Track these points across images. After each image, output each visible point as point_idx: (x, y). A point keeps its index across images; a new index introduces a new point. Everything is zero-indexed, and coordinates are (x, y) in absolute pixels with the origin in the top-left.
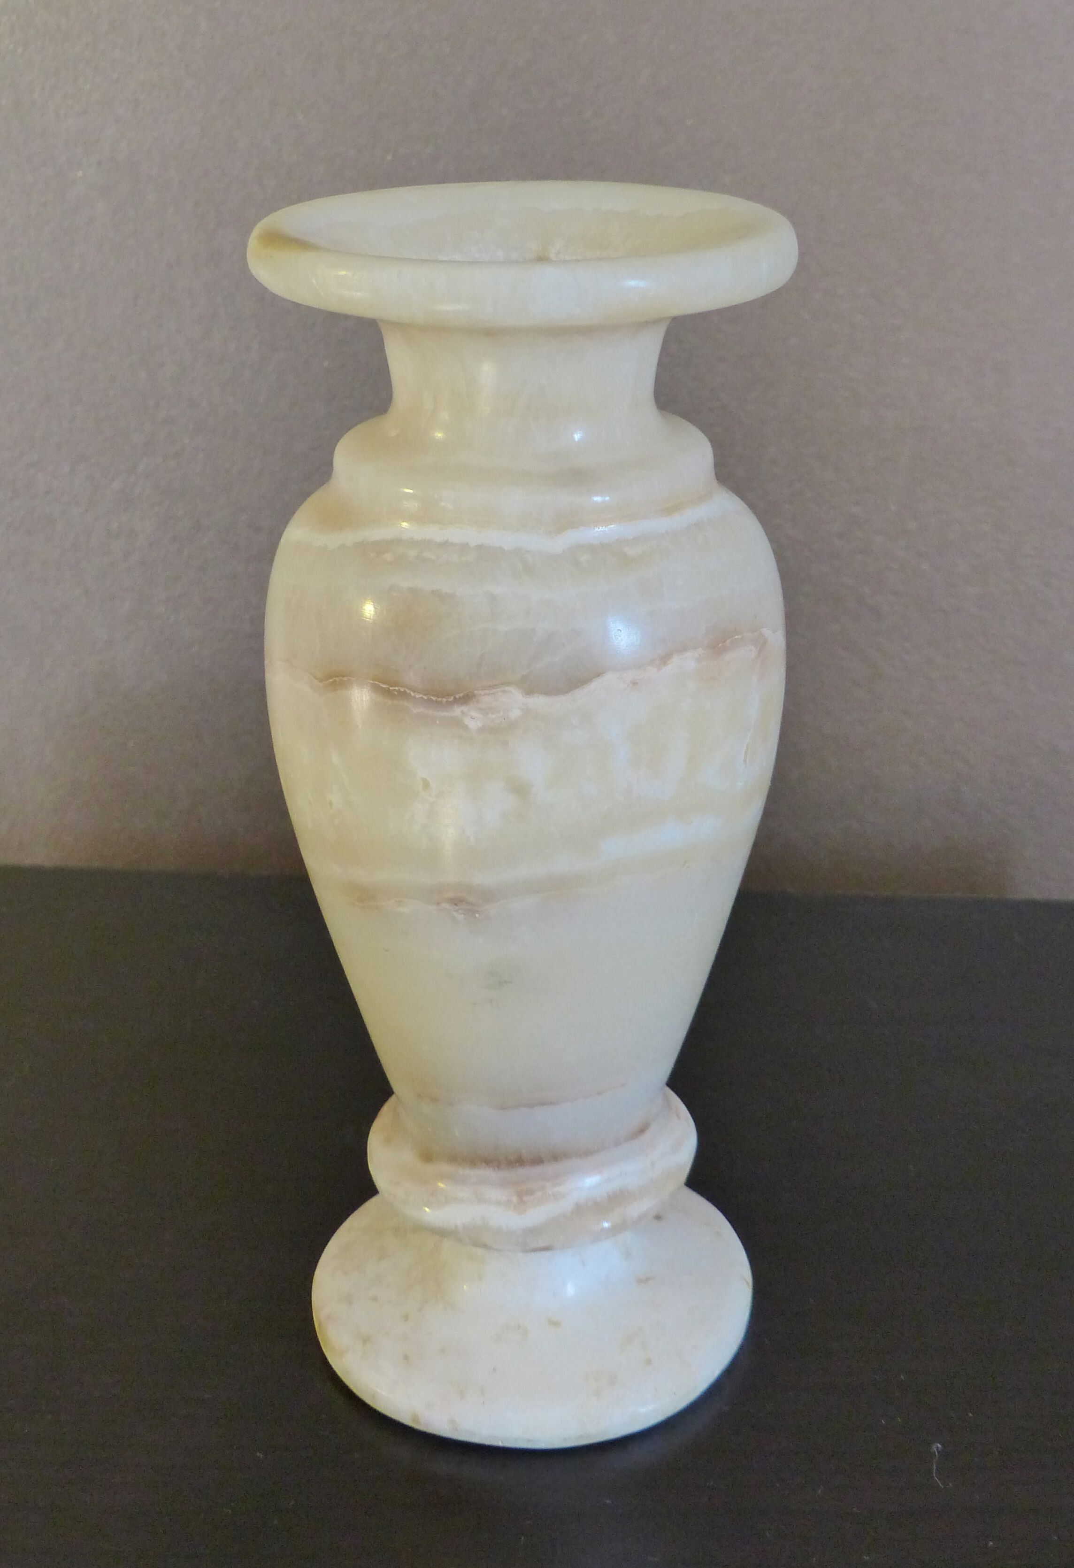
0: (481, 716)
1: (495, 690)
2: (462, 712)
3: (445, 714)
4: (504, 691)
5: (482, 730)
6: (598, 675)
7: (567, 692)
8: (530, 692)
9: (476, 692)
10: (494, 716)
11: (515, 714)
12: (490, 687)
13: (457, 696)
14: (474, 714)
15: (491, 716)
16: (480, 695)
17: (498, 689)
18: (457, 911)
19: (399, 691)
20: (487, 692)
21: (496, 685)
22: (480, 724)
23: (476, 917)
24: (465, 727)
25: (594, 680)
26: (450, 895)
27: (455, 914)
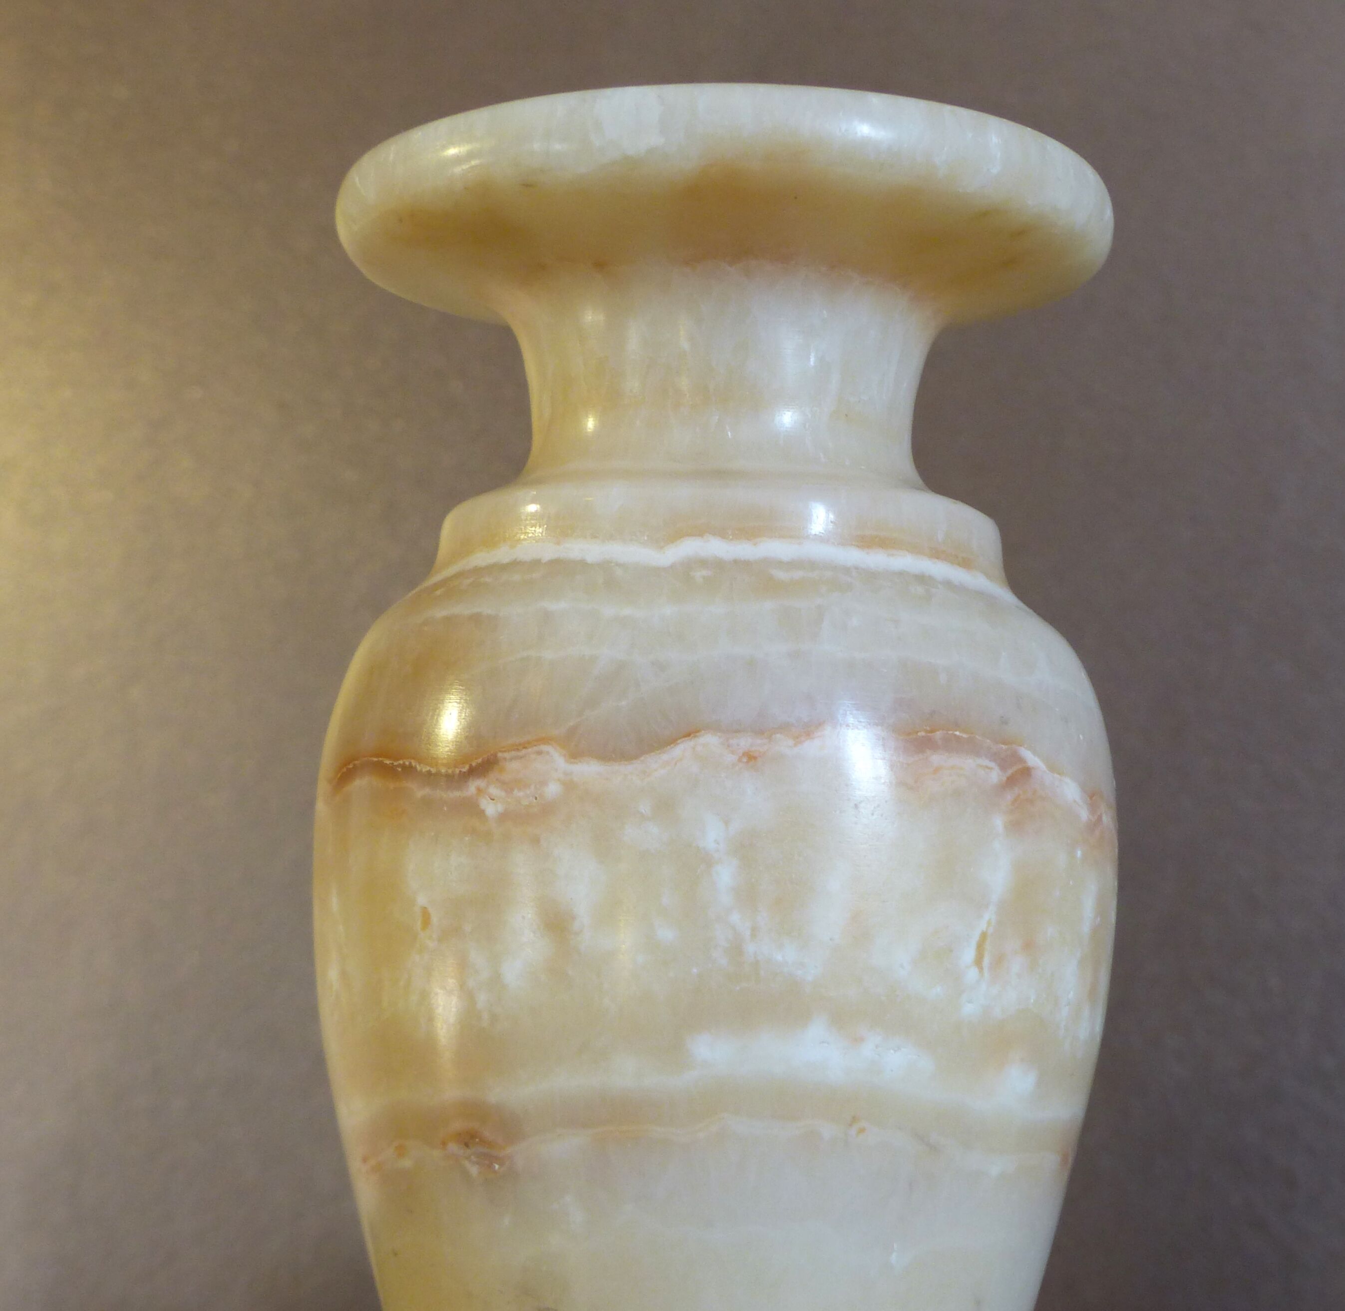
0: (503, 794)
1: (524, 752)
2: (479, 790)
3: (456, 794)
4: (540, 753)
5: (503, 817)
6: (690, 734)
7: (636, 757)
8: (575, 755)
9: (500, 755)
10: (521, 794)
11: (553, 789)
12: (518, 747)
13: (474, 764)
14: (494, 790)
15: (518, 793)
16: (505, 759)
17: (530, 750)
18: (468, 1158)
19: (403, 766)
20: (513, 753)
21: (529, 742)
22: (500, 808)
23: (495, 1172)
24: (481, 814)
25: (679, 741)
26: (458, 1125)
27: (467, 1164)
